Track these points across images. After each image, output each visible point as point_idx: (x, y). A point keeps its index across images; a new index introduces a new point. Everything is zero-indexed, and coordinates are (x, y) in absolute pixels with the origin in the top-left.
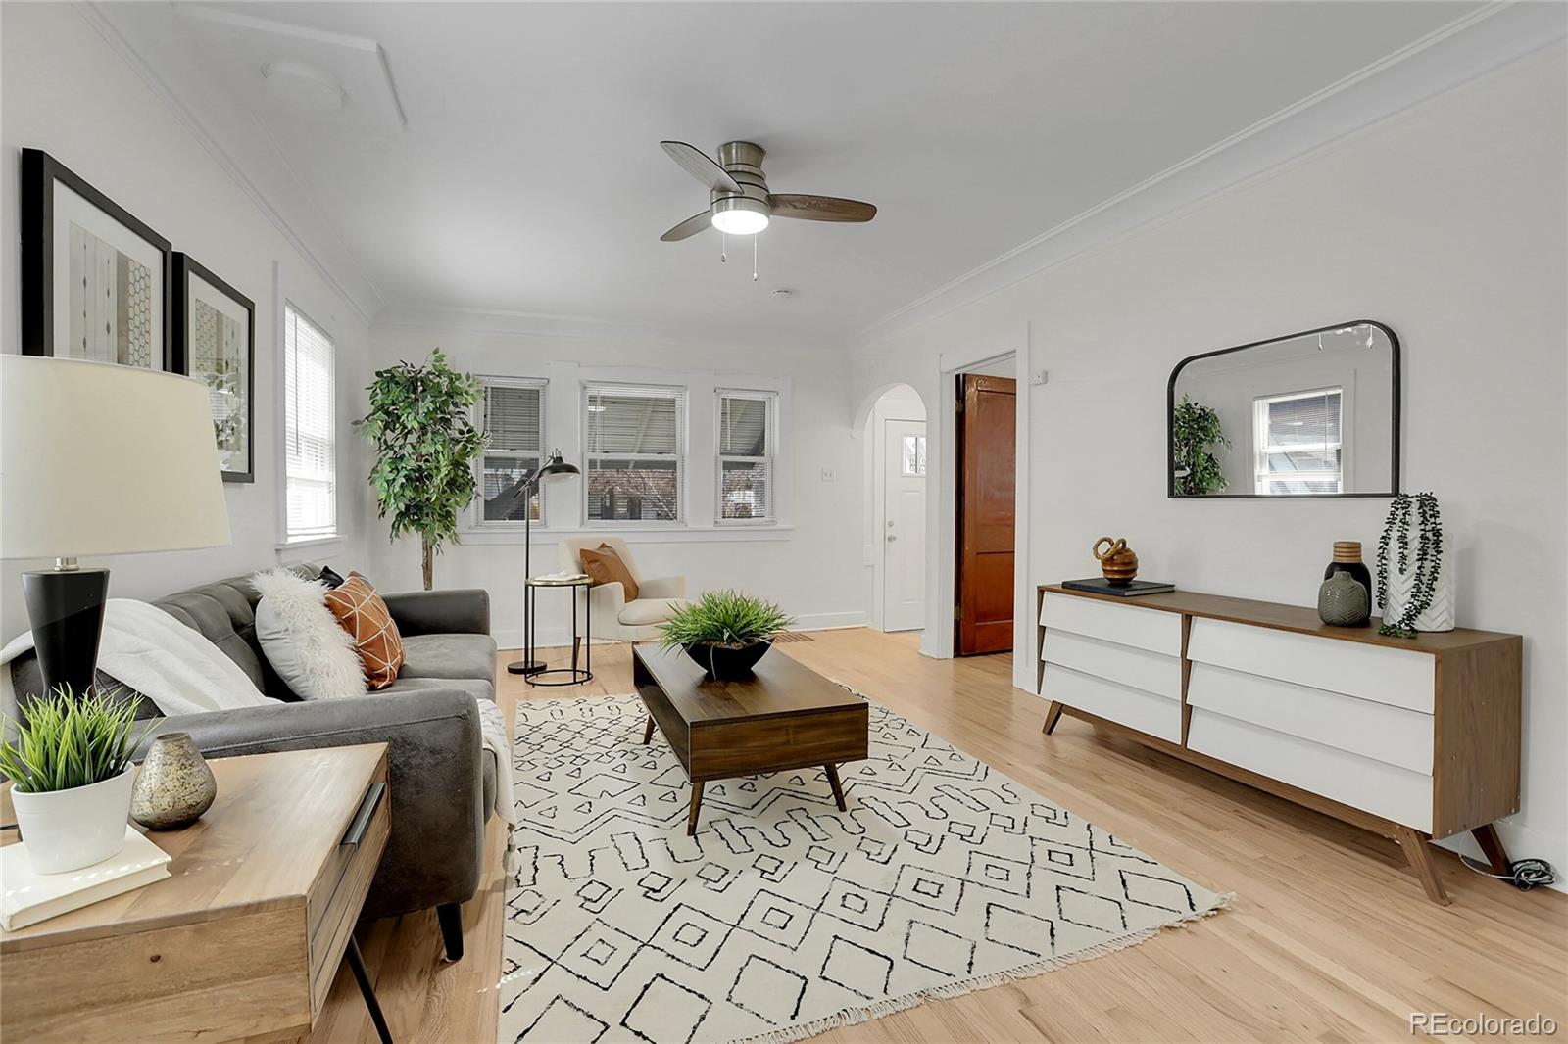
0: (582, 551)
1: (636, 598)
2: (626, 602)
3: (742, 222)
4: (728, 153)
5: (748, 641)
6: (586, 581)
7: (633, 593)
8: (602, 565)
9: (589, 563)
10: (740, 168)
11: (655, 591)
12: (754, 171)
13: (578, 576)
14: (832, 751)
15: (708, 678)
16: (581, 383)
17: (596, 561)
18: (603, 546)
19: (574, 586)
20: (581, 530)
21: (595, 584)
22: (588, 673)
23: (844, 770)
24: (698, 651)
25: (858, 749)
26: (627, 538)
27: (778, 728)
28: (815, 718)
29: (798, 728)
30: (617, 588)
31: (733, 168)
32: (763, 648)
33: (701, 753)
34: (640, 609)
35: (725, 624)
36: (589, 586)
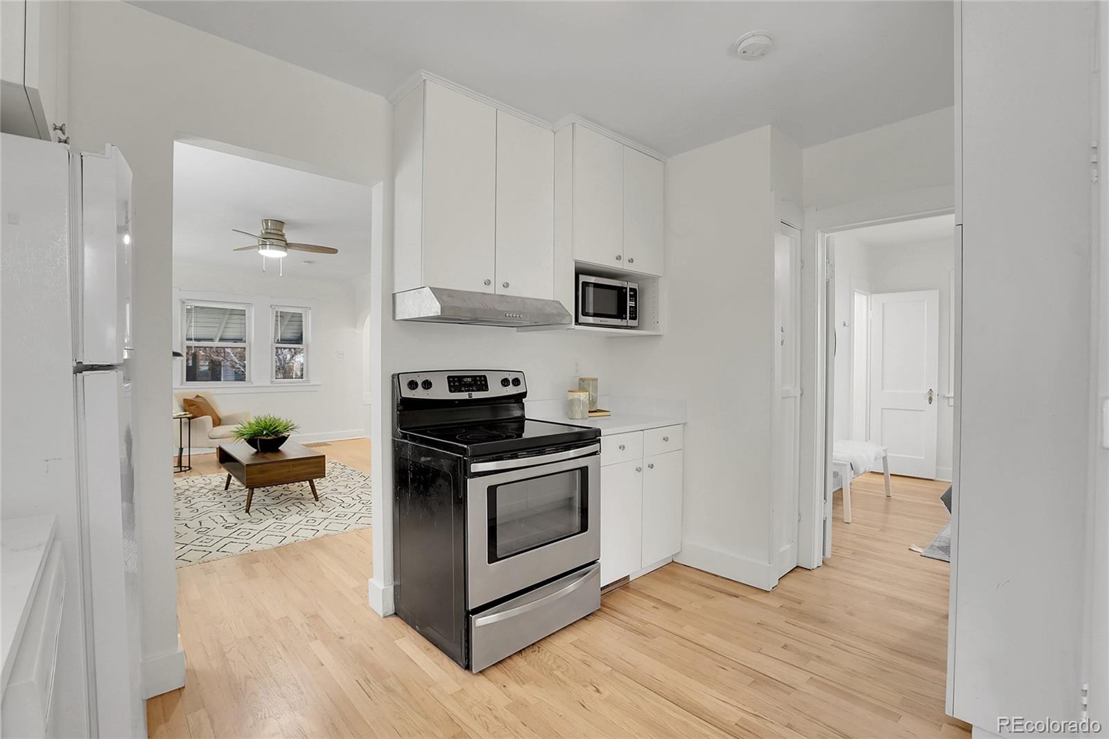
0: (185, 400)
1: (219, 425)
2: (214, 427)
3: (272, 254)
4: (267, 224)
5: (276, 436)
6: (188, 416)
7: (218, 422)
8: (198, 407)
9: (189, 406)
10: (272, 231)
11: (230, 420)
12: (280, 233)
13: (183, 413)
14: (311, 474)
15: (257, 453)
16: (181, 300)
17: (194, 405)
18: (197, 396)
19: (181, 418)
20: (181, 387)
21: (193, 418)
22: (189, 467)
23: (316, 481)
24: (252, 441)
25: (322, 474)
26: (211, 391)
27: (284, 466)
28: (302, 461)
29: (294, 466)
30: (208, 419)
31: (269, 231)
32: (284, 439)
33: (250, 477)
34: (221, 430)
35: (265, 429)
36: (189, 418)
